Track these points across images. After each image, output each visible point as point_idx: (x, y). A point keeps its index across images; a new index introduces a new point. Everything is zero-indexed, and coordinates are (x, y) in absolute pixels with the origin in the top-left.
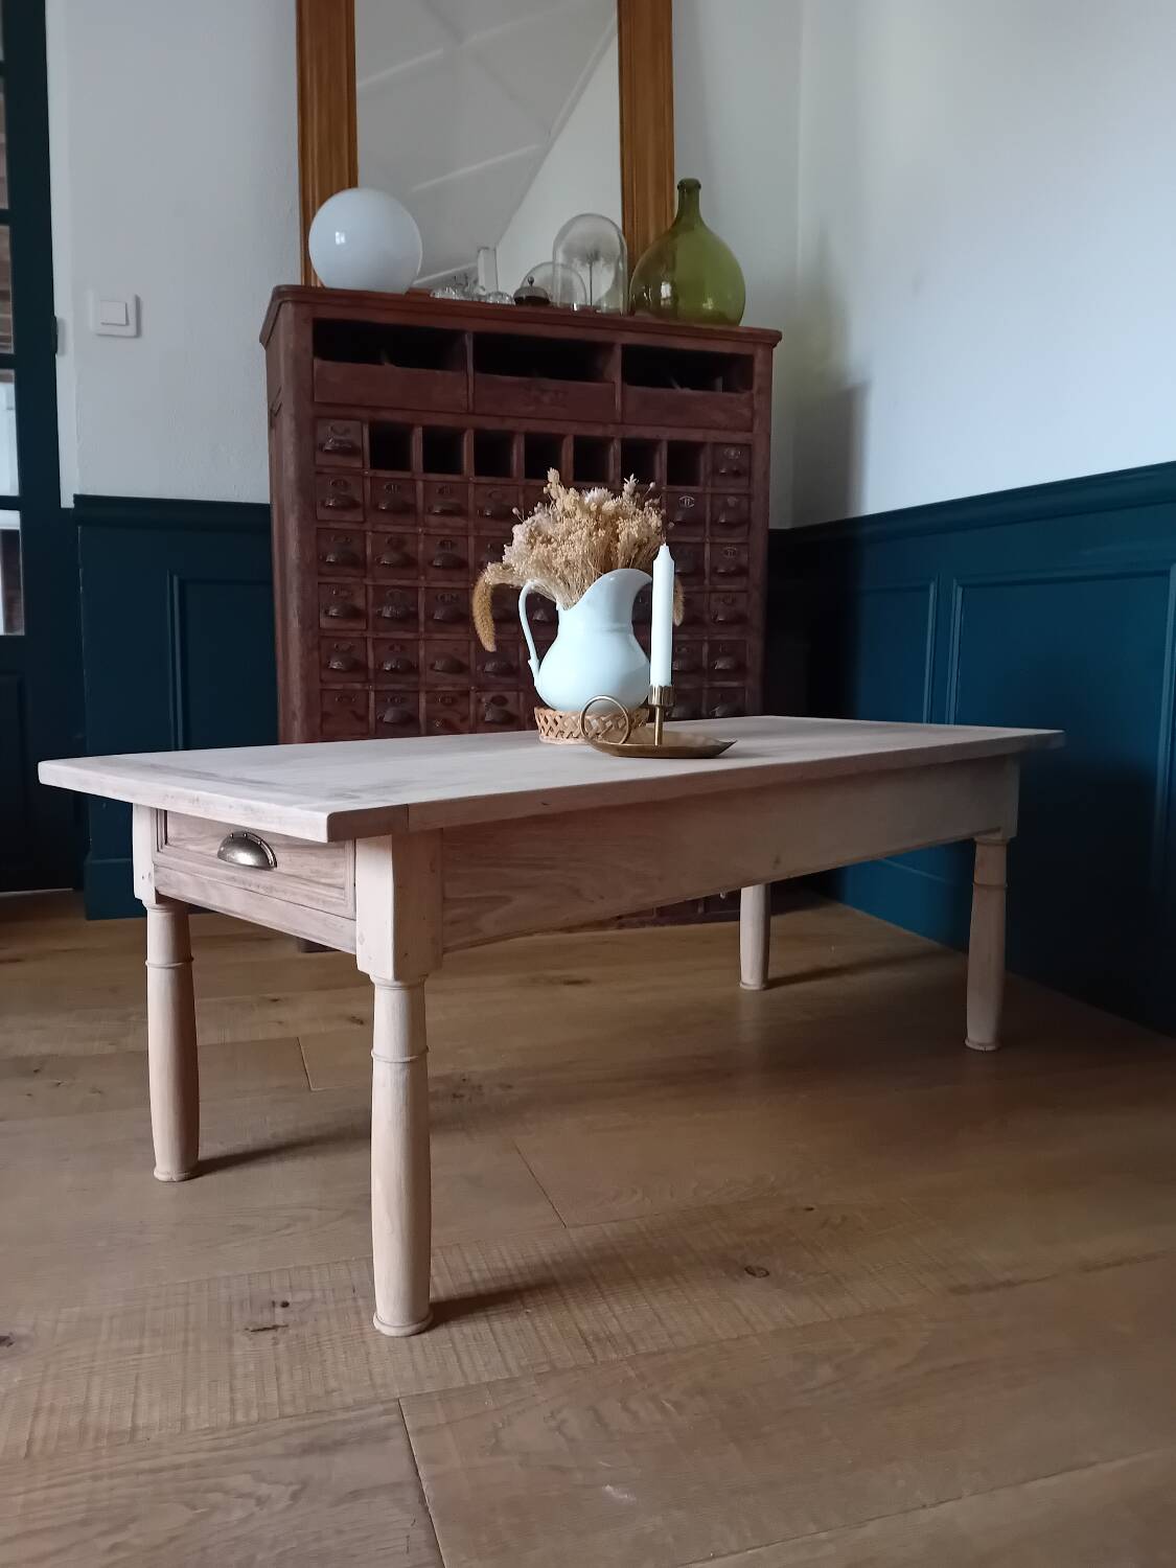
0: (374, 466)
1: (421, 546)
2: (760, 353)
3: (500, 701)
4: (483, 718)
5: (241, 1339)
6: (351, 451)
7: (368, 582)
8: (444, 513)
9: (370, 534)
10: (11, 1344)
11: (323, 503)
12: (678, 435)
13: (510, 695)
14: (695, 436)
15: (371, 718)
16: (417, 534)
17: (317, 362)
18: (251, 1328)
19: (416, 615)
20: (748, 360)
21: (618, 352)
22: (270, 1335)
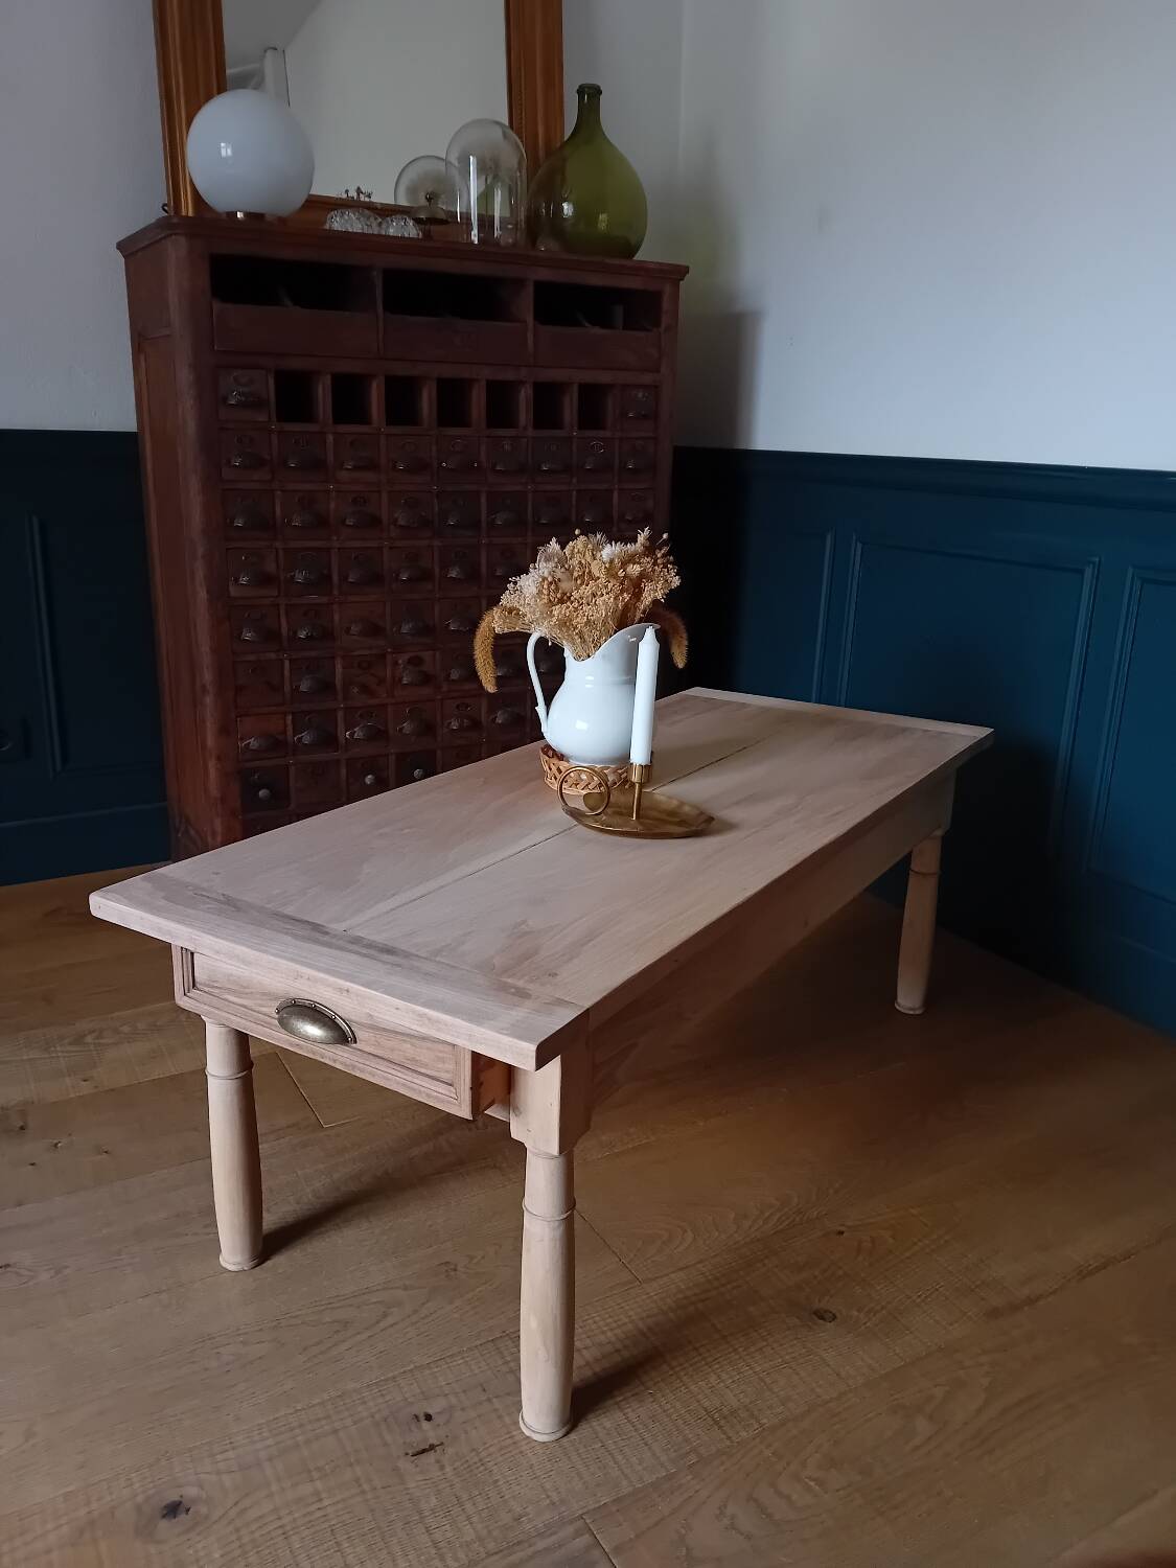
0: (280, 419)
1: (332, 505)
2: (668, 289)
3: (415, 661)
4: (401, 680)
5: (405, 1465)
6: (256, 403)
7: (278, 544)
8: (355, 468)
9: (279, 493)
10: (188, 1510)
11: (229, 462)
12: (589, 377)
13: (427, 655)
14: (604, 377)
15: (287, 688)
16: (328, 491)
17: (217, 306)
18: (410, 1452)
19: (329, 577)
20: (657, 296)
21: (530, 289)
22: (431, 1457)
